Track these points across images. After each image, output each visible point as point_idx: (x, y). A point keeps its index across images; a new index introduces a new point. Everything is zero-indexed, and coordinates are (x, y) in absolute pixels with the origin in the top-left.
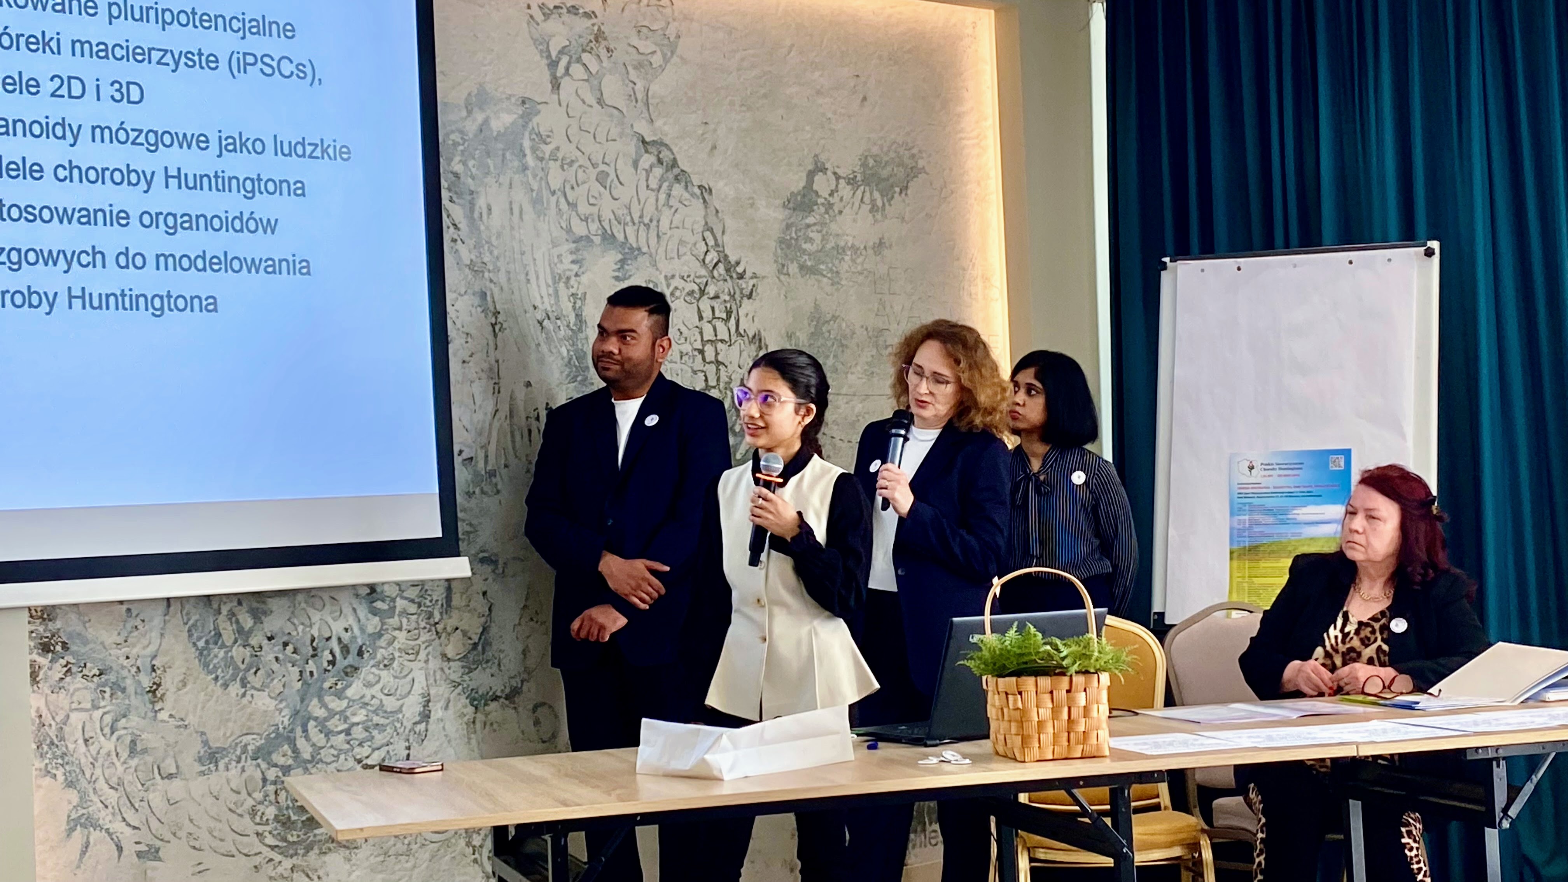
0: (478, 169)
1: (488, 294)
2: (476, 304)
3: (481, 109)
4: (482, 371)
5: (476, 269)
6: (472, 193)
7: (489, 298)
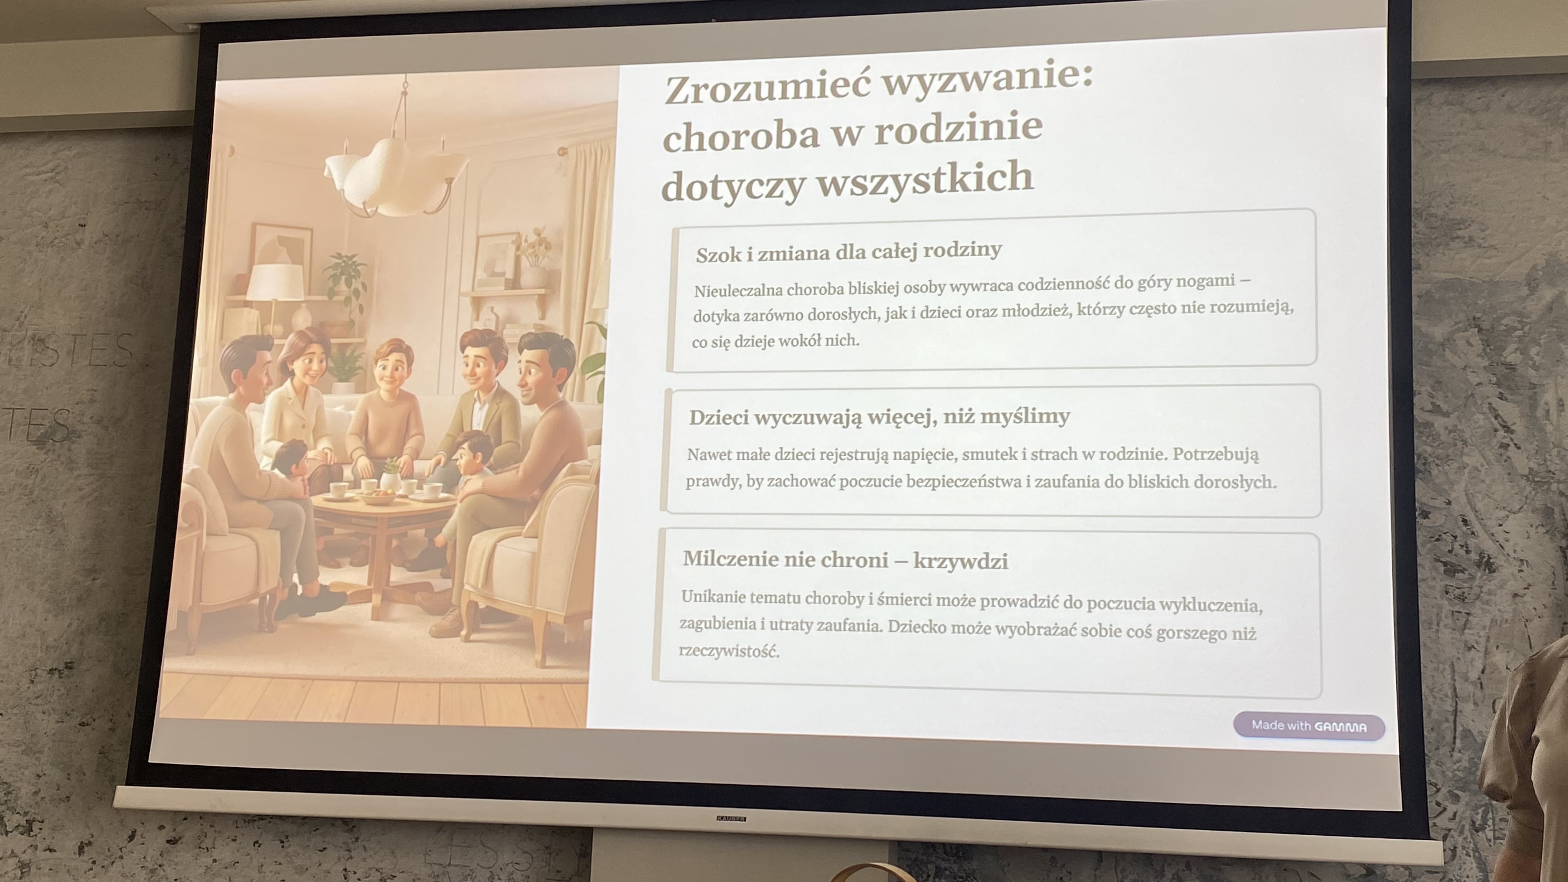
0: (1543, 357)
1: (1557, 510)
2: (1538, 523)
3: (1552, 284)
4: (1545, 607)
5: (1536, 479)
6: (1533, 386)
7: (1557, 516)
